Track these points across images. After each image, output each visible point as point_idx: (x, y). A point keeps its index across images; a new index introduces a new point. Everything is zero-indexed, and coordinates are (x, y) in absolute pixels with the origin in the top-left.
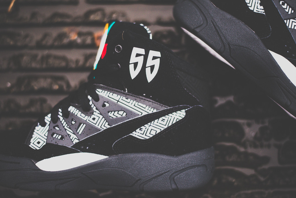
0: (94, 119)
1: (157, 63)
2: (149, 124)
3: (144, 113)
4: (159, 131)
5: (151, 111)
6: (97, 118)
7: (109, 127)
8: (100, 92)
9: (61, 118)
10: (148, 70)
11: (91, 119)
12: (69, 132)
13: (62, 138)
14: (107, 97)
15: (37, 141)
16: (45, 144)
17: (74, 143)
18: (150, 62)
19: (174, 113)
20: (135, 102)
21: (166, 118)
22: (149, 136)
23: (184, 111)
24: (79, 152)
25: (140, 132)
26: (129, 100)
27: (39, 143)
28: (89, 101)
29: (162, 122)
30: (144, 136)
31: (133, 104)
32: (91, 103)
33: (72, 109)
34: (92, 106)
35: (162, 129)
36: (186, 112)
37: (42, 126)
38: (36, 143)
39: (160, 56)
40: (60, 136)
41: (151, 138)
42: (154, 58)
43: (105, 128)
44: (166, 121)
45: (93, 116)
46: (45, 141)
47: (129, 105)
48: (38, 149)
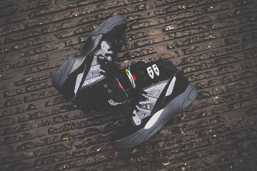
0: (150, 100)
1: (157, 68)
2: (168, 88)
3: (164, 87)
4: (173, 89)
5: (165, 84)
6: (151, 99)
7: (157, 99)
8: (146, 91)
9: (139, 109)
10: (156, 72)
11: (150, 101)
12: (146, 111)
13: (144, 115)
14: (149, 90)
15: (137, 122)
16: (141, 121)
17: (150, 113)
18: (155, 69)
19: (172, 80)
20: (158, 85)
21: (171, 83)
22: (171, 92)
23: (174, 77)
24: (154, 114)
25: (167, 93)
26: (156, 86)
27: (138, 122)
28: (144, 96)
29: (171, 85)
30: (170, 93)
31: (159, 86)
32: (145, 96)
33: (140, 103)
34: (147, 97)
35: (173, 87)
36: (175, 76)
37: (135, 116)
38: (138, 123)
39: (156, 65)
40: (143, 114)
41: (172, 92)
42: (155, 67)
43: (156, 100)
44: (172, 84)
45: (149, 100)
46: (140, 120)
47: (158, 87)
48: (140, 124)
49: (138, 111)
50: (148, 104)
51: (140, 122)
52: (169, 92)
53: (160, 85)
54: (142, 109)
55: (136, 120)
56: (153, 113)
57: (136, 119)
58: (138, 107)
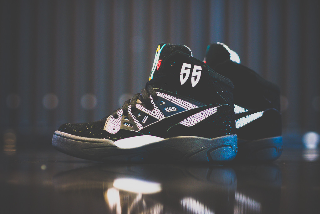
49: (125, 114)
50: (147, 115)
51: (115, 131)
52: (190, 122)
53: (186, 102)
54: (133, 115)
55: (113, 125)
56: (144, 132)
57: (115, 123)
58: (130, 110)
